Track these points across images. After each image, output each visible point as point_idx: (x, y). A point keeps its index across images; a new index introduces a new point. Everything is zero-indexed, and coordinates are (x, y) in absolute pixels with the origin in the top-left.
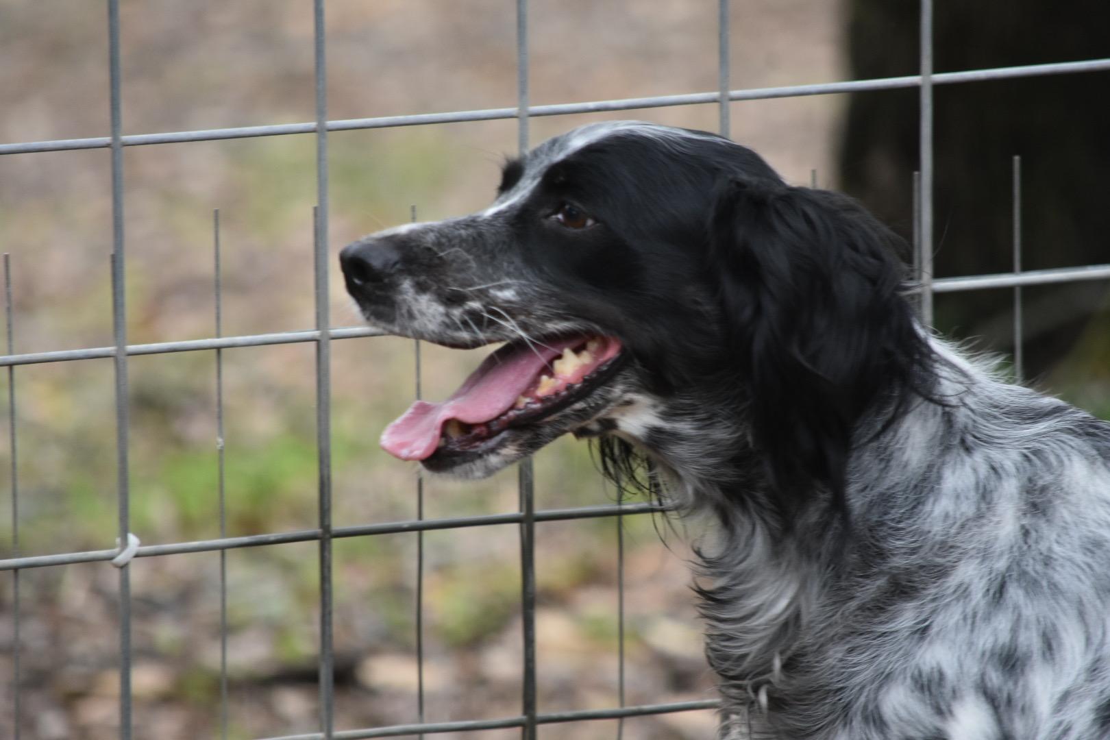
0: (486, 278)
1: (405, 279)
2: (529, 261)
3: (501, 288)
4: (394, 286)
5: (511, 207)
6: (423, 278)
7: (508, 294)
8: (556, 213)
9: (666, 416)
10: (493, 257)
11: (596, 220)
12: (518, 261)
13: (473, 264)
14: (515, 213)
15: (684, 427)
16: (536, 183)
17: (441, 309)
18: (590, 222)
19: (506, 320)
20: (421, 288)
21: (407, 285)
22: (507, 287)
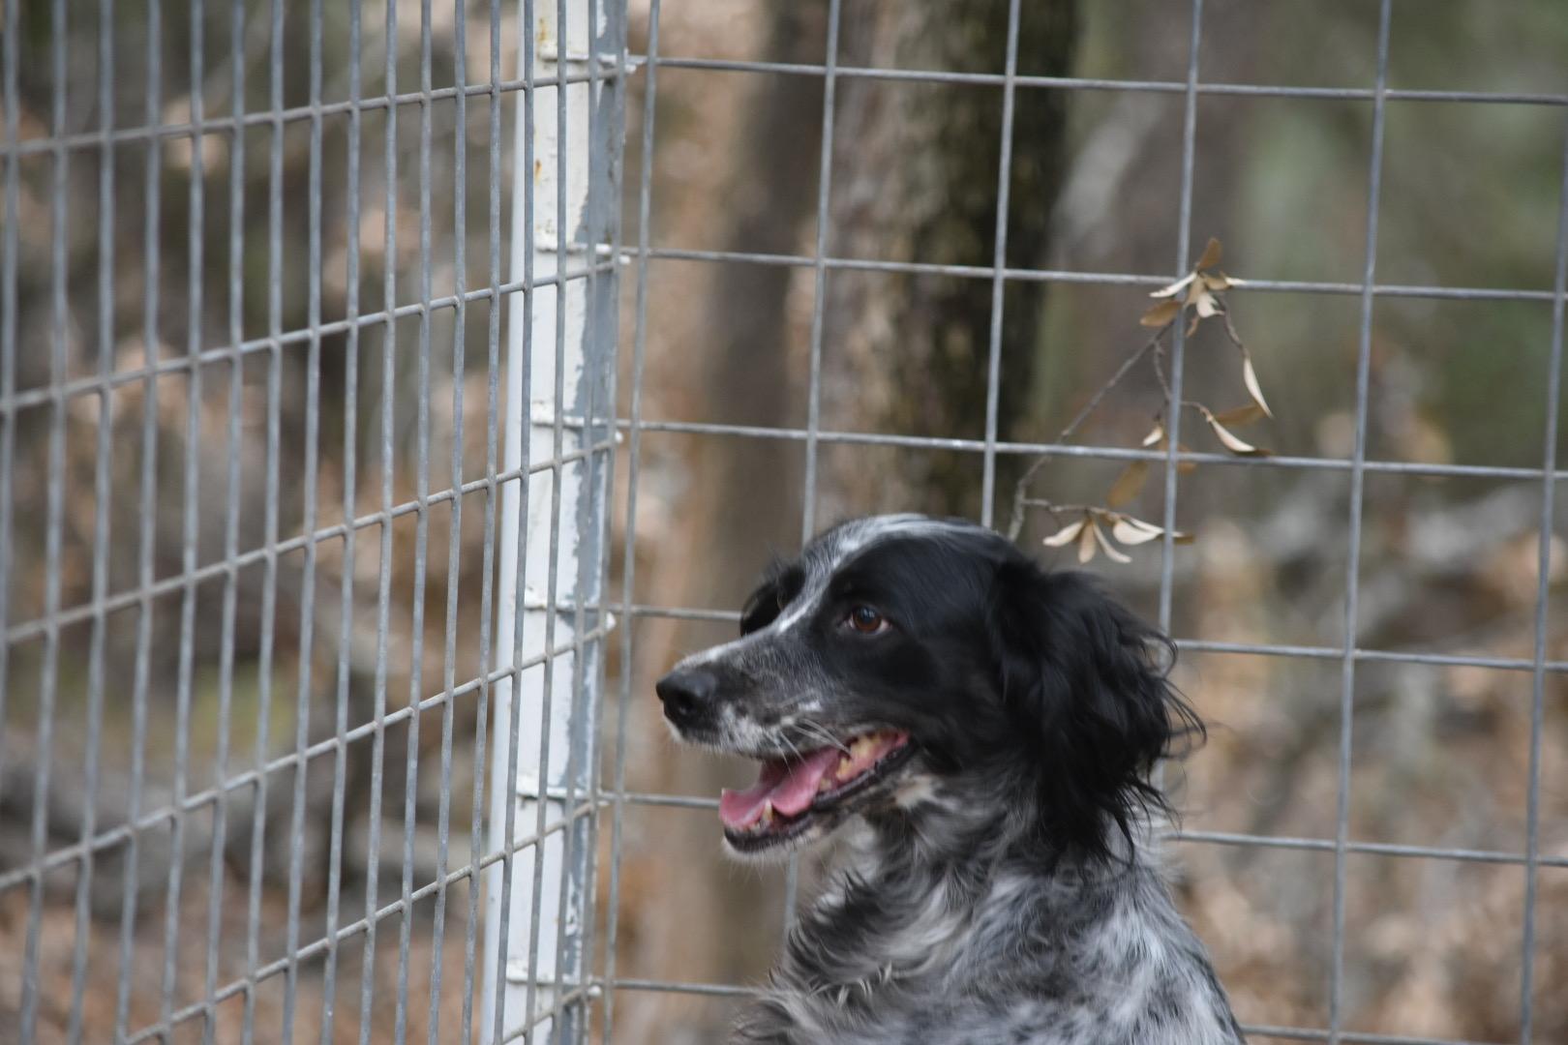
0: (792, 692)
1: (726, 705)
2: (830, 670)
3: (807, 700)
4: (716, 714)
5: (802, 620)
6: (740, 703)
7: (814, 706)
8: (846, 618)
9: (941, 793)
10: (796, 669)
11: (890, 621)
12: (818, 669)
13: (782, 681)
14: (808, 624)
15: (950, 804)
16: (821, 591)
17: (760, 730)
18: (884, 626)
19: (814, 730)
20: (741, 712)
21: (728, 712)
22: (812, 698)
